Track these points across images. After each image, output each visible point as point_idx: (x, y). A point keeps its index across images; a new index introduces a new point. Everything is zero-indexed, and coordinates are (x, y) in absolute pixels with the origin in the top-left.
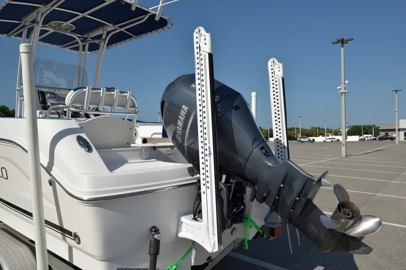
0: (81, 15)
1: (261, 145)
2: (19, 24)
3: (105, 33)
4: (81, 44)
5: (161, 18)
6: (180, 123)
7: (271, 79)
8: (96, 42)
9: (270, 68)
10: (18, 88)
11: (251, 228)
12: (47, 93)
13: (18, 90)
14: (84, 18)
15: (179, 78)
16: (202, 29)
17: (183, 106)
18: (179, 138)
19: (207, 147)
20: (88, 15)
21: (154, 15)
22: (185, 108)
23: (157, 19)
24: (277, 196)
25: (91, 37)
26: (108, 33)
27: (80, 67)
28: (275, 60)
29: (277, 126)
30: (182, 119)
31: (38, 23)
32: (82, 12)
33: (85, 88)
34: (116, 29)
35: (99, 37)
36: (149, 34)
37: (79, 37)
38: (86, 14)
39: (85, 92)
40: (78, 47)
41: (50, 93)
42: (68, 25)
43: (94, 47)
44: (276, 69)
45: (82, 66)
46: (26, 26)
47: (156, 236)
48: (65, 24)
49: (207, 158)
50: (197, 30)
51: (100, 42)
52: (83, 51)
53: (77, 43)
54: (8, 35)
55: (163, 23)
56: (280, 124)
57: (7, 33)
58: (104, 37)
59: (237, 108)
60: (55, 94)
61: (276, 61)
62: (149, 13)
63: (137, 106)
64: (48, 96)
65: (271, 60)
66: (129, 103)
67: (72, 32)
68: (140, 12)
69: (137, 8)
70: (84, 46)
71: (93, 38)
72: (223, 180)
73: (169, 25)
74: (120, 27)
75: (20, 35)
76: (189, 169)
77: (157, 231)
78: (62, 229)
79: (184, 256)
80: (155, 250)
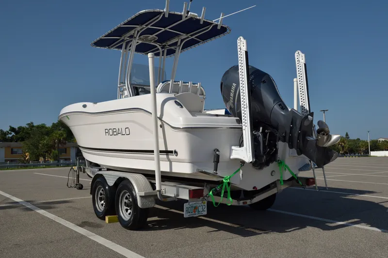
0: (163, 29)
1: (279, 103)
2: (119, 39)
3: (180, 40)
4: (161, 50)
5: (222, 26)
6: (232, 95)
7: (297, 65)
8: (172, 48)
9: (296, 57)
10: (119, 86)
11: (285, 170)
12: (139, 88)
13: (119, 87)
14: (166, 31)
15: (232, 68)
16: (241, 37)
17: (234, 84)
19: (245, 104)
20: (169, 29)
21: (217, 25)
22: (234, 85)
23: (219, 28)
24: (298, 140)
25: (169, 44)
26: (182, 41)
27: (160, 68)
28: (299, 51)
29: (302, 98)
30: (233, 92)
31: (135, 38)
32: (164, 27)
33: (170, 81)
34: (188, 37)
35: (176, 44)
36: (213, 39)
37: (160, 45)
38: (167, 29)
39: (169, 84)
40: (159, 53)
41: (142, 88)
42: (153, 37)
43: (171, 52)
44: (300, 58)
45: (162, 67)
46: (125, 40)
47: (217, 153)
48: (151, 36)
49: (245, 110)
50: (239, 39)
51: (176, 48)
52: (163, 55)
53: (158, 49)
54: (109, 48)
55: (223, 30)
56: (304, 96)
57: (108, 46)
58: (179, 44)
59: (264, 82)
60: (144, 89)
61: (300, 53)
62: (213, 24)
63: (205, 94)
64: (140, 90)
65: (297, 52)
66: (199, 92)
67: (156, 42)
68: (207, 24)
69: (204, 21)
70: (163, 52)
71: (170, 46)
72: (261, 131)
73: (228, 31)
74: (192, 35)
75: (120, 47)
76: (237, 120)
77: (218, 150)
78: (167, 152)
79: (235, 173)
80: (217, 159)
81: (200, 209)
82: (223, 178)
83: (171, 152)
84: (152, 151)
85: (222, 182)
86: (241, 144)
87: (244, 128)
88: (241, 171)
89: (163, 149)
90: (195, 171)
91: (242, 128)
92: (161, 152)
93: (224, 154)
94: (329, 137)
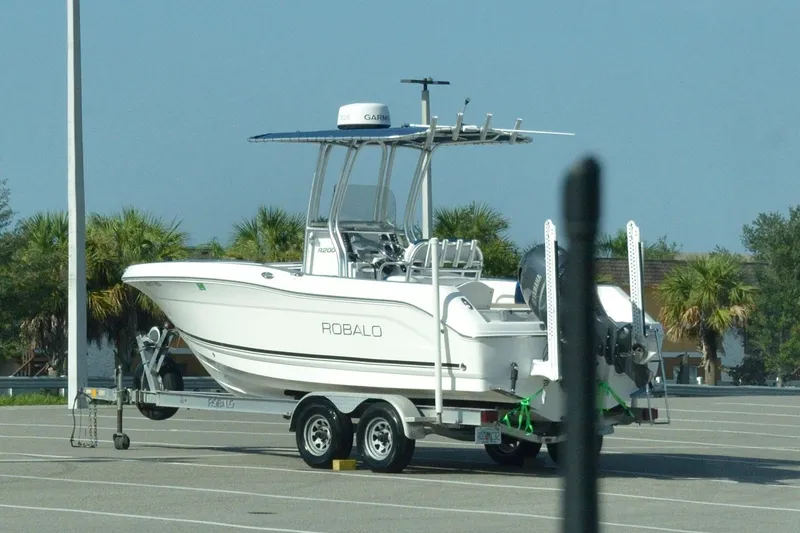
6: (535, 289)
17: (538, 275)
18: (535, 302)
22: (539, 277)
30: (537, 285)
39: (427, 246)
41: (355, 235)
47: (515, 368)
50: (546, 223)
60: (360, 236)
64: (353, 239)
66: (473, 255)
76: (541, 325)
77: (516, 365)
78: (449, 365)
79: (537, 393)
80: (515, 375)
81: (493, 436)
82: (521, 398)
83: (457, 366)
84: (433, 364)
85: (519, 405)
86: (545, 357)
87: (549, 337)
88: (544, 392)
89: (445, 362)
90: (489, 390)
91: (546, 336)
92: (444, 365)
93: (523, 370)
94: (646, 354)
